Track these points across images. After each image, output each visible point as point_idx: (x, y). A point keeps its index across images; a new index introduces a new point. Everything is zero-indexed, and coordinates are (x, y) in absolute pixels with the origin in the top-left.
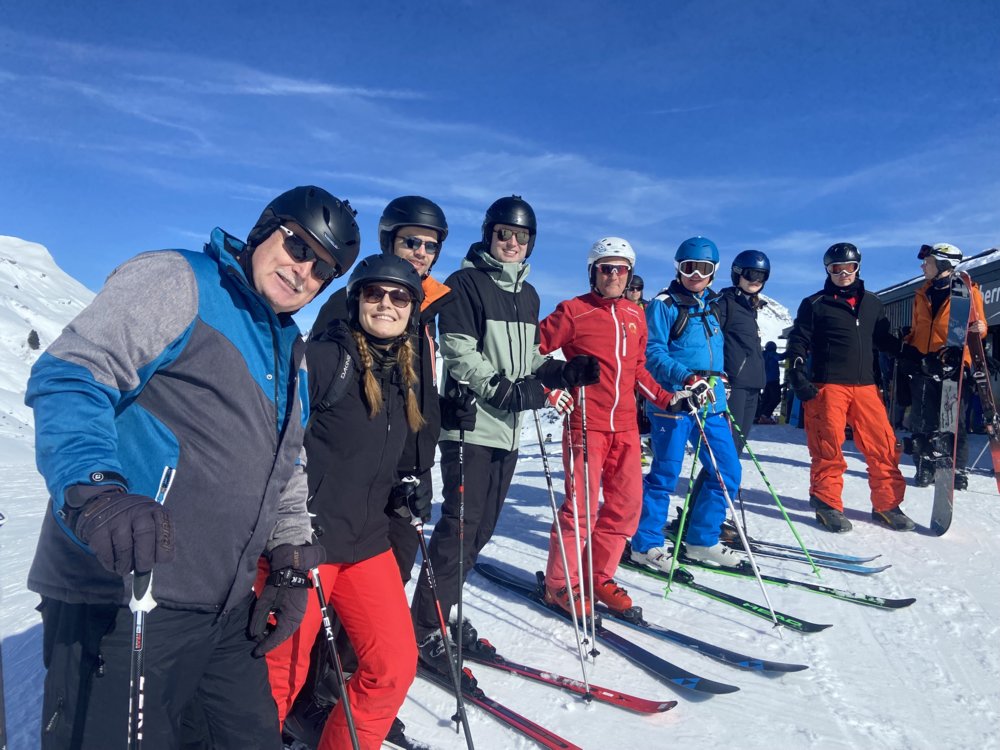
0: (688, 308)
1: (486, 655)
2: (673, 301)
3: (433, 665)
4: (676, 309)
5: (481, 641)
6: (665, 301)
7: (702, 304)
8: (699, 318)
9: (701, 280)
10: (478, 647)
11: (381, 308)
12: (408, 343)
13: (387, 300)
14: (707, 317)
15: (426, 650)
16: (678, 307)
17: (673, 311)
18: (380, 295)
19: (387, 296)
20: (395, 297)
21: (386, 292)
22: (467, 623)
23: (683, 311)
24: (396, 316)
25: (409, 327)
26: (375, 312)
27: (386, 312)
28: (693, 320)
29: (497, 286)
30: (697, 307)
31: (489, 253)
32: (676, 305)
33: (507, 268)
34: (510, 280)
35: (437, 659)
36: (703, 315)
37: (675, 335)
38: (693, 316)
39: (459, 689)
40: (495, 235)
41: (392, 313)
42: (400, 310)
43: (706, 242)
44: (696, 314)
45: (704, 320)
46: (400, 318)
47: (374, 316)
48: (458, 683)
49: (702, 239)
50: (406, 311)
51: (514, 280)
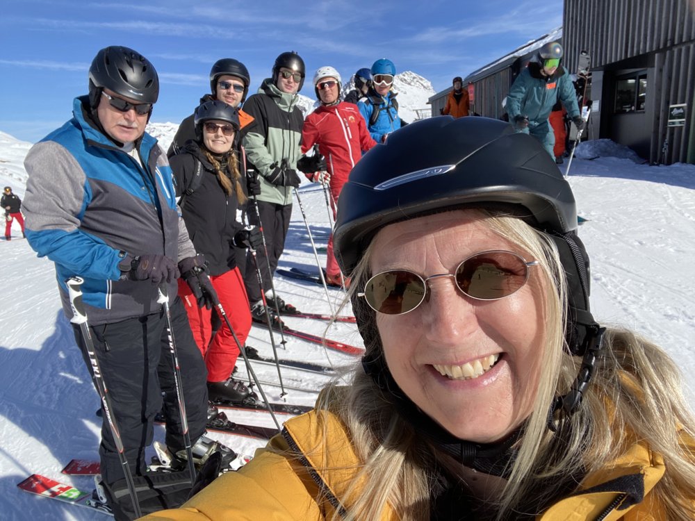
0: (379, 105)
1: (291, 311)
2: (370, 101)
3: (260, 319)
4: (372, 107)
5: (287, 306)
6: (366, 102)
7: (386, 101)
8: (385, 111)
9: (386, 87)
10: (286, 309)
11: (217, 137)
12: (233, 155)
13: (220, 132)
14: (390, 110)
15: (254, 313)
16: (373, 105)
17: (370, 107)
18: (215, 128)
19: (220, 129)
20: (225, 130)
21: (219, 127)
22: (278, 298)
23: (376, 107)
24: (225, 141)
25: (233, 146)
26: (214, 138)
27: (220, 139)
28: (382, 112)
29: (278, 107)
30: (384, 104)
31: (276, 85)
32: (372, 104)
33: (284, 96)
34: (286, 105)
35: (261, 316)
36: (388, 109)
37: (372, 123)
38: (381, 109)
39: (270, 326)
40: (280, 75)
41: (224, 139)
42: (228, 137)
43: (389, 63)
44: (383, 108)
45: (388, 111)
46: (228, 141)
47: (213, 141)
48: (270, 324)
49: (386, 60)
50: (231, 138)
51: (289, 105)
